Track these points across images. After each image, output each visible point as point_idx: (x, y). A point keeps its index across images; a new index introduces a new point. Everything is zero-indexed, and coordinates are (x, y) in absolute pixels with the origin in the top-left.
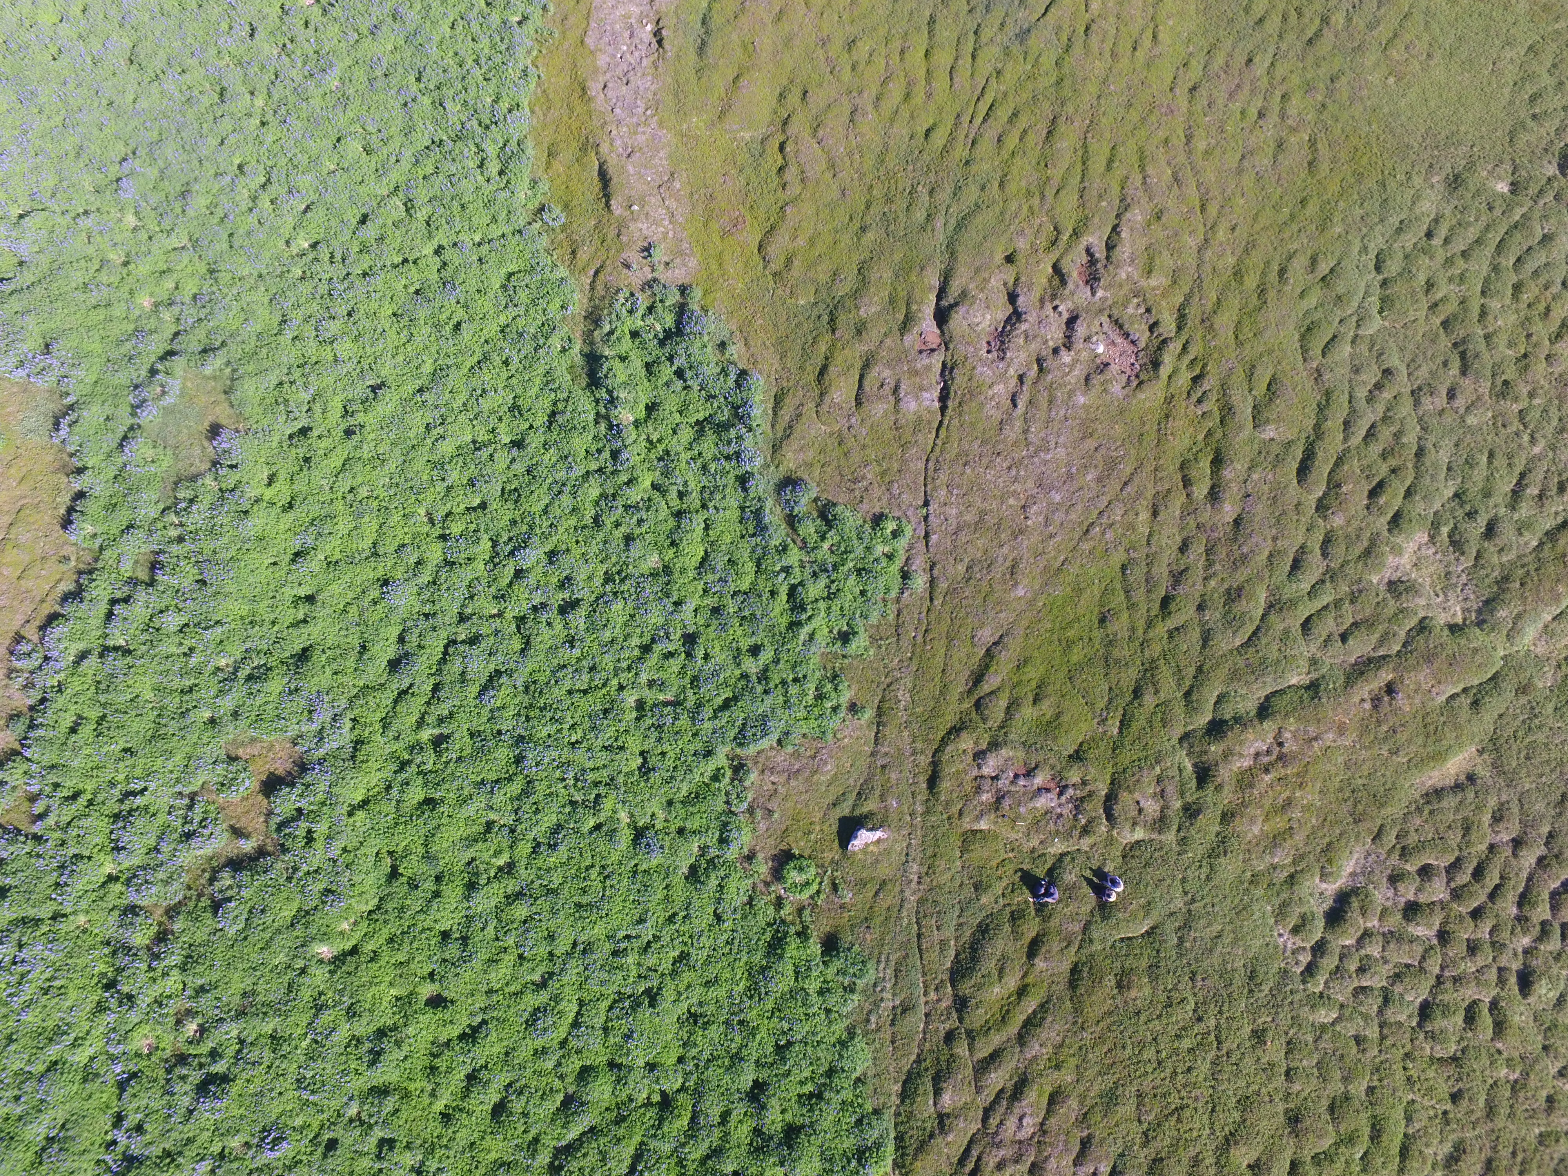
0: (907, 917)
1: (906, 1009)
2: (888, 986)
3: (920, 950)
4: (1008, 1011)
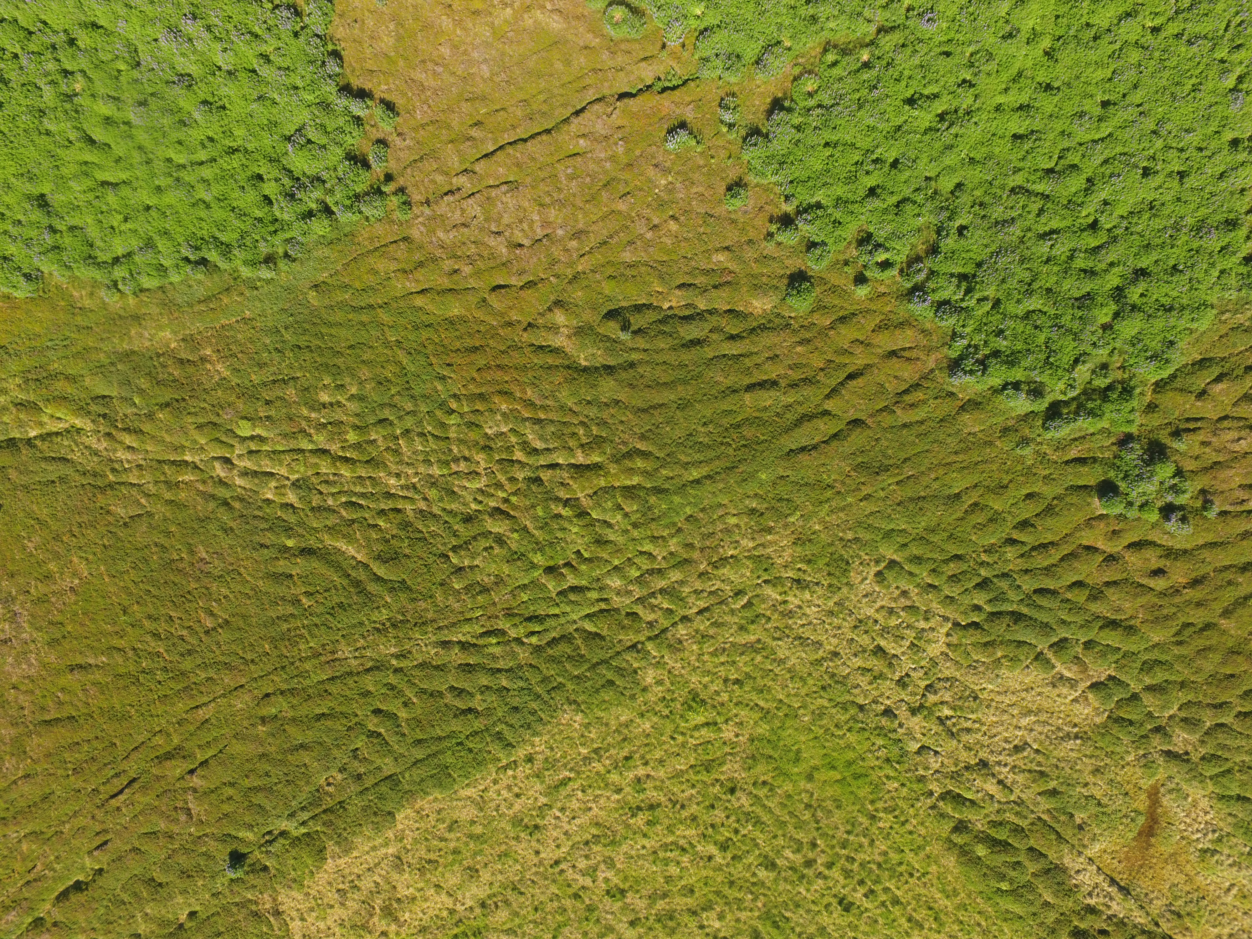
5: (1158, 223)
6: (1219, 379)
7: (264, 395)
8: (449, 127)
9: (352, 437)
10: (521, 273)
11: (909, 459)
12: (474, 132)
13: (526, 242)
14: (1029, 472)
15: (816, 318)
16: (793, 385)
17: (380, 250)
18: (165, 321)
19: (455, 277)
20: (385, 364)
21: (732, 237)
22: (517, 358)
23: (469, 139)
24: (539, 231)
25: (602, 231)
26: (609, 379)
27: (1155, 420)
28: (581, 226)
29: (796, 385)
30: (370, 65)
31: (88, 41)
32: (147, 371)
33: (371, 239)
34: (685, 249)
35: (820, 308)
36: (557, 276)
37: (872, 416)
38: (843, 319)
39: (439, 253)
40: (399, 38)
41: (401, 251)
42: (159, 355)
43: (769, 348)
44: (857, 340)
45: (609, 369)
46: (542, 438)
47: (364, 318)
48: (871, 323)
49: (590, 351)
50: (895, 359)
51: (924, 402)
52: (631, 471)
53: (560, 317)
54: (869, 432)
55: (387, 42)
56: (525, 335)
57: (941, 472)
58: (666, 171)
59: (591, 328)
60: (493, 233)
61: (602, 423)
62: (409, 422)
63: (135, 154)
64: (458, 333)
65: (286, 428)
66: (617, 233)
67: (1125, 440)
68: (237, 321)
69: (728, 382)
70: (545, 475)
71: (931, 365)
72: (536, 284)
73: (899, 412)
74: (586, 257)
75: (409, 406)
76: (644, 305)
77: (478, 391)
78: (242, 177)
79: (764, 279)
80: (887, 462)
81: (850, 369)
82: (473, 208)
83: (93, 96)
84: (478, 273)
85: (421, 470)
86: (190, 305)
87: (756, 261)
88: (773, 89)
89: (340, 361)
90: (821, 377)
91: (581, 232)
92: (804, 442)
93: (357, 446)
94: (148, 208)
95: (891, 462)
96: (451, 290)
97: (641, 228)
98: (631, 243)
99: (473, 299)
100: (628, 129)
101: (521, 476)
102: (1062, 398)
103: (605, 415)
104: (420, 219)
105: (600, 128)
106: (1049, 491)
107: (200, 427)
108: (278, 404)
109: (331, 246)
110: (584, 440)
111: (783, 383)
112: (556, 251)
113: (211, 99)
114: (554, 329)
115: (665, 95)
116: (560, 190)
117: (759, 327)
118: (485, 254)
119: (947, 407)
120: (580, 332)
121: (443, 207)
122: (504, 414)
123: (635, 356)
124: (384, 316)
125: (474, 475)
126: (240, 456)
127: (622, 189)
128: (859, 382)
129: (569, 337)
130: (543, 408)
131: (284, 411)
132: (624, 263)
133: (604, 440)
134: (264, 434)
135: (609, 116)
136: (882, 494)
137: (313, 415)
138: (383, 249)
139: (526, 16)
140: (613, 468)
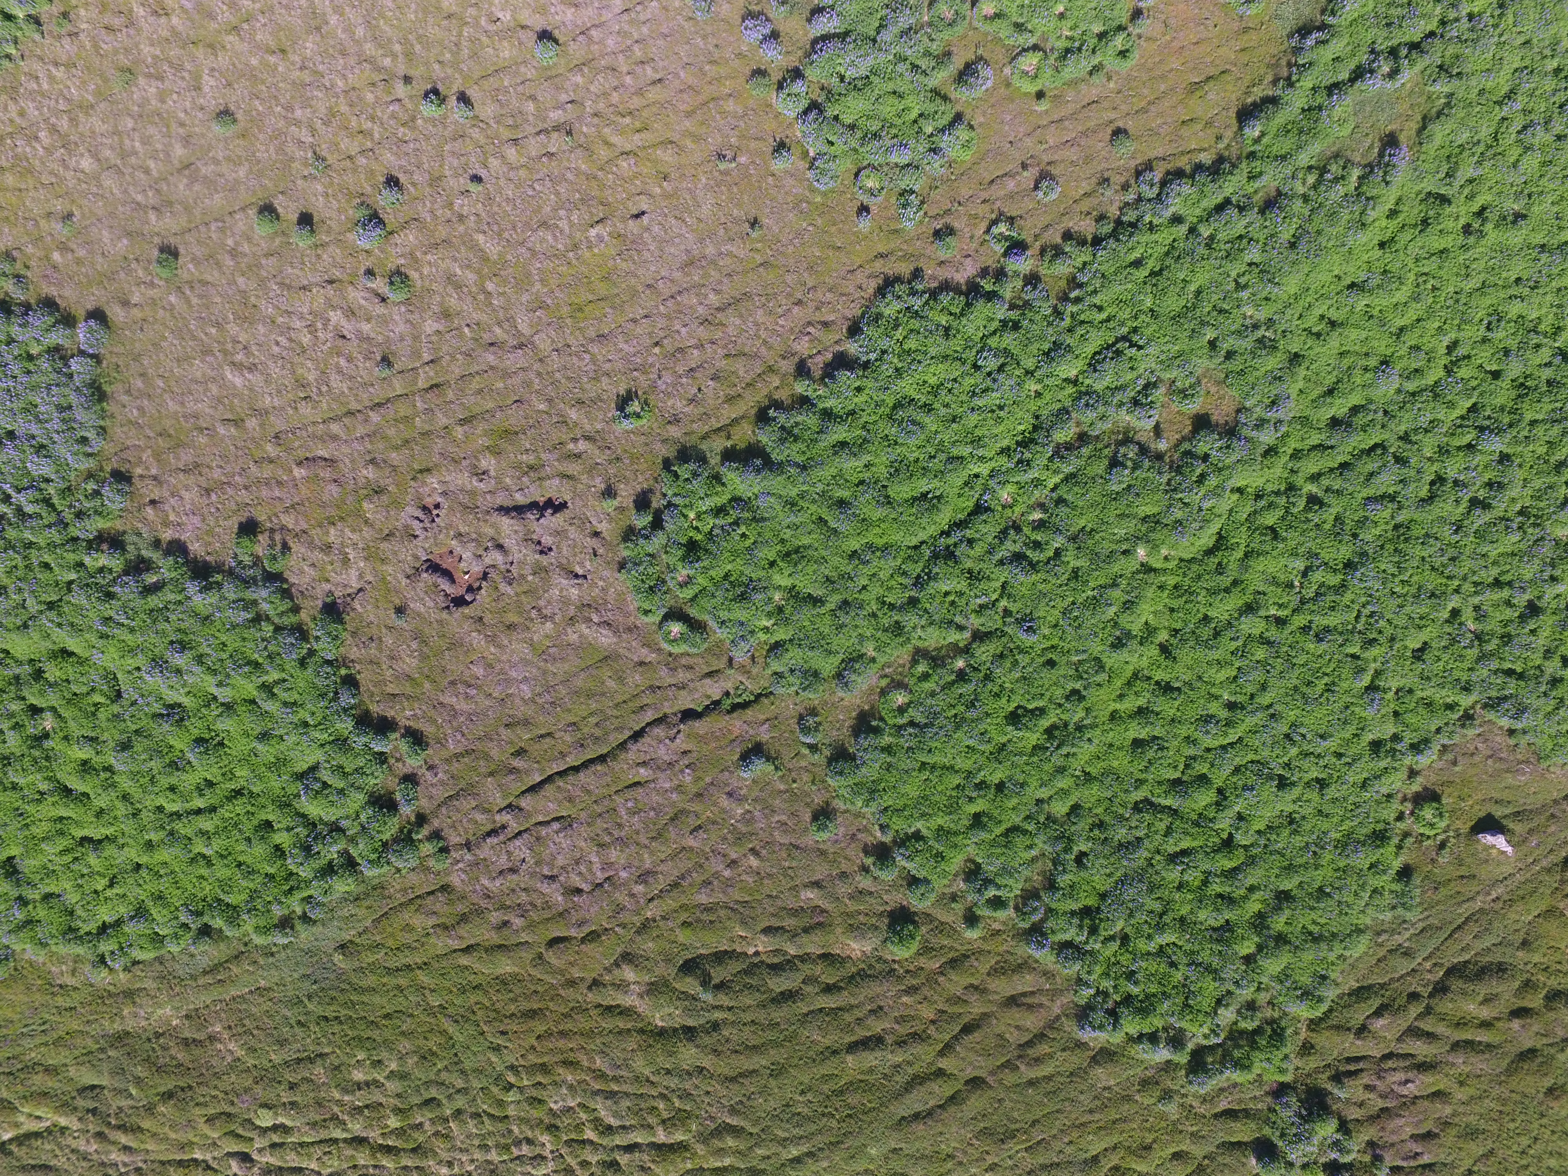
0: (1465, 910)
1: (1408, 954)
2: (1412, 931)
3: (1450, 935)
4: (1465, 1024)
5: (1298, 841)
6: (1378, 1013)
7: (287, 1076)
8: (487, 757)
9: (393, 1122)
10: (580, 924)
11: (1038, 1121)
12: (517, 763)
13: (585, 887)
14: (1175, 1130)
15: (922, 962)
16: (901, 1043)
17: (416, 901)
18: (163, 997)
19: (506, 932)
20: (428, 1035)
21: (820, 872)
22: (583, 1023)
23: (513, 770)
24: (599, 874)
25: (670, 871)
26: (690, 1045)
27: (1312, 1063)
28: (648, 865)
29: (904, 1042)
30: (391, 689)
31: (58, 674)
32: (145, 1056)
33: (404, 890)
34: (769, 887)
35: (926, 950)
36: (623, 926)
37: (992, 1073)
38: (953, 963)
39: (483, 903)
40: (424, 657)
41: (439, 903)
42: (158, 1035)
43: (872, 1000)
44: (972, 985)
45: (689, 1032)
46: (616, 1115)
47: (403, 982)
48: (984, 965)
49: (667, 1010)
50: (1015, 1009)
51: (1051, 1056)
52: (720, 1152)
53: (629, 974)
54: (991, 1093)
55: (410, 663)
56: (590, 995)
57: (1075, 1134)
58: (741, 800)
59: (666, 984)
60: (546, 877)
61: (686, 1095)
62: (460, 1102)
63: (119, 804)
64: (511, 995)
65: (314, 1116)
66: (689, 871)
67: (1281, 1091)
68: (251, 992)
69: (827, 1042)
70: (623, 1159)
71: (1057, 1011)
72: (599, 936)
73: (1023, 1068)
74: (655, 902)
75: (460, 1083)
76: (726, 952)
77: (540, 1061)
78: (248, 827)
79: (861, 918)
80: (1013, 1127)
81: (966, 1019)
82: (520, 849)
83: (66, 738)
84: (531, 926)
85: (478, 1155)
86: (194, 978)
87: (851, 897)
88: (858, 701)
89: (375, 1034)
90: (932, 1030)
91: (648, 873)
92: (919, 1107)
93: (400, 1132)
94: (138, 866)
95: (1017, 1126)
96: (500, 946)
97: (716, 865)
98: (707, 883)
99: (527, 955)
100: (695, 755)
101: (593, 1159)
102: (1205, 1042)
103: (688, 1085)
104: (461, 865)
105: (663, 753)
106: (1198, 1151)
107: (210, 1120)
108: (304, 1087)
109: (357, 903)
110: (665, 1115)
111: (889, 1039)
112: (621, 897)
113: (207, 736)
114: (622, 986)
115: (735, 715)
116: (620, 826)
117: (858, 974)
118: (539, 903)
119: (1077, 1060)
120: (654, 989)
121: (485, 851)
122: (571, 1087)
123: (718, 1015)
124: (423, 978)
125: (539, 1160)
126: (260, 1150)
127: (693, 822)
128: (977, 1036)
129: (641, 995)
130: (615, 1079)
131: (312, 1095)
132: (699, 905)
133: (689, 1115)
134: (289, 1123)
135: (673, 739)
136: (1010, 1163)
137: (346, 1098)
138: (419, 901)
139: (569, 630)
140: (700, 1149)
